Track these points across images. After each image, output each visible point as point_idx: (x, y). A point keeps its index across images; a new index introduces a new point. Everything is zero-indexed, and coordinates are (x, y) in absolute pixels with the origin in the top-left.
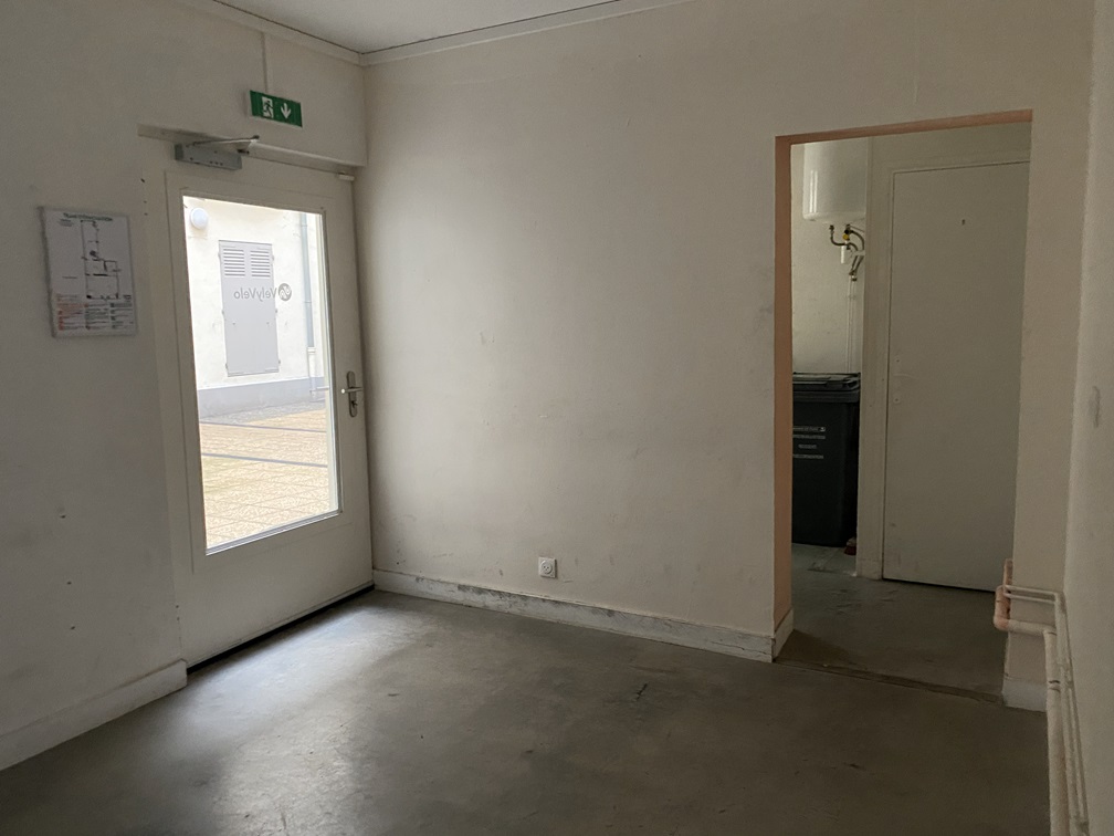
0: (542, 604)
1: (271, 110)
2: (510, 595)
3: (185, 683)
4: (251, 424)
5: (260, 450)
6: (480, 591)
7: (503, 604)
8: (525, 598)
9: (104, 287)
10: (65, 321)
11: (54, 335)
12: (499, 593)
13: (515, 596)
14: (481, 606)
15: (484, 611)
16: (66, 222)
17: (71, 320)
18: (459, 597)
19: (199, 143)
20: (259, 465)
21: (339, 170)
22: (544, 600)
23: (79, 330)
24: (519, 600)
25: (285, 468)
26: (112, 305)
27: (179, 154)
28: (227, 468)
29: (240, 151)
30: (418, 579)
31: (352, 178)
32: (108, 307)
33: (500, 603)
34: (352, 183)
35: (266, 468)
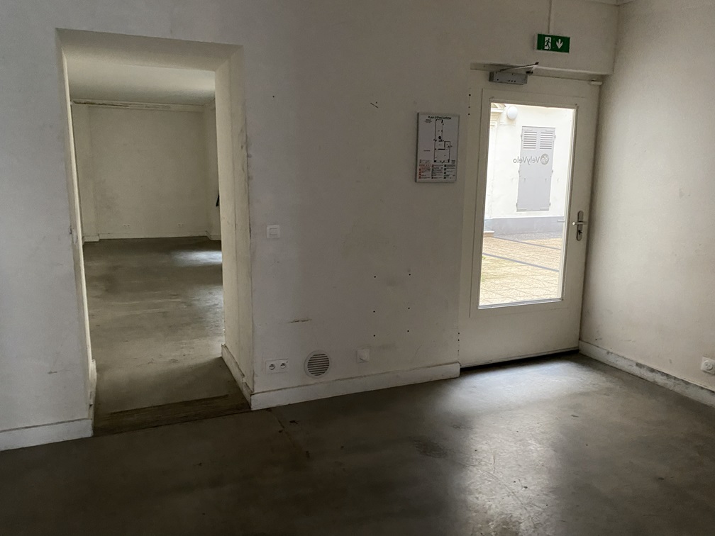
0: (700, 390)
1: (550, 44)
2: (675, 378)
3: (458, 376)
4: (526, 241)
5: (528, 258)
6: (652, 370)
7: (670, 384)
8: (687, 383)
9: (442, 156)
10: (422, 174)
11: (416, 181)
12: (667, 375)
13: (679, 380)
14: (652, 381)
15: (654, 384)
16: (428, 121)
17: (424, 174)
18: (636, 371)
19: (503, 70)
20: (525, 267)
21: (592, 78)
22: (702, 388)
23: (427, 179)
24: (682, 383)
25: (541, 271)
26: (445, 166)
27: (491, 78)
28: (507, 266)
29: (528, 72)
30: (608, 353)
31: (600, 83)
32: (443, 167)
33: (667, 381)
34: (600, 86)
35: (529, 269)
